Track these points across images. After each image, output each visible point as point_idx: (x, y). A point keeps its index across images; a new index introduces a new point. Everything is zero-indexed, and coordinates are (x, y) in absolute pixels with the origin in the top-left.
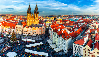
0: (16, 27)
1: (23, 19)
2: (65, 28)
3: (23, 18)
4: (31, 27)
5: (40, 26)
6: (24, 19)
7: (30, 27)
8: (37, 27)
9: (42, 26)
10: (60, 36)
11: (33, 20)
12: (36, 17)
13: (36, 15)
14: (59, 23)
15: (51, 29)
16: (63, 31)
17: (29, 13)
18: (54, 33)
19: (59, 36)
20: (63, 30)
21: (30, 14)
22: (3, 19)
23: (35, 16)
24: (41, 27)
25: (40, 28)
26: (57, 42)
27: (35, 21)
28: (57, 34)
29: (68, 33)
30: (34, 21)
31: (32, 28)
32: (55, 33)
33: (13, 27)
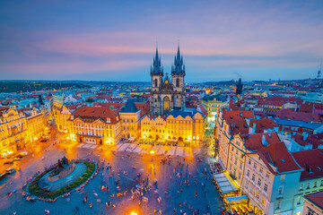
0: (120, 120)
1: (138, 94)
2: (276, 129)
3: (138, 91)
4: (162, 116)
5: (190, 114)
6: (142, 94)
7: (159, 117)
8: (180, 117)
9: (194, 113)
10: (254, 153)
11: (170, 96)
12: (178, 85)
13: (178, 80)
14: (251, 106)
15: (225, 123)
16: (267, 135)
17: (157, 74)
18: (232, 138)
19: (248, 152)
20: (265, 131)
21: (158, 78)
22: (74, 97)
23: (175, 84)
24: (192, 116)
25: (188, 118)
26: (242, 171)
27: (175, 97)
28: (242, 143)
29: (289, 149)
30: (173, 97)
31: (165, 119)
32: (237, 139)
33: (109, 121)
